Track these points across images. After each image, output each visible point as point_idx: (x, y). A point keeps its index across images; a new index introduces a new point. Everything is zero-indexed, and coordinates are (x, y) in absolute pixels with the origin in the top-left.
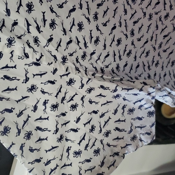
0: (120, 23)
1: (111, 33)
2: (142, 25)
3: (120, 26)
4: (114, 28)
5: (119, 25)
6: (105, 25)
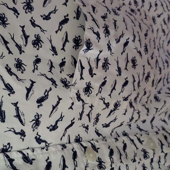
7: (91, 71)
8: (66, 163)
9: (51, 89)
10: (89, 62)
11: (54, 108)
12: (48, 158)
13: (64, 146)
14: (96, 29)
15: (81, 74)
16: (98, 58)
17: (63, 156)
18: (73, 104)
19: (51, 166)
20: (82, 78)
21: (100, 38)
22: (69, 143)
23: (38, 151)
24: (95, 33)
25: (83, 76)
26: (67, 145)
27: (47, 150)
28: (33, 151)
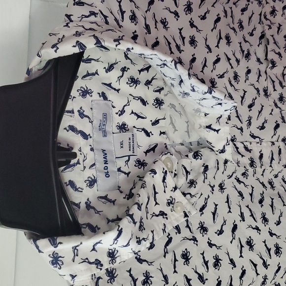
0: (225, 12)
1: (215, 28)
2: (253, 14)
3: (226, 16)
4: (218, 20)
5: (224, 14)
6: (203, 18)
7: (281, 83)
8: (274, 157)
9: (256, 98)
10: (276, 77)
11: (260, 112)
12: (261, 151)
13: (273, 143)
14: (277, 50)
15: (274, 87)
16: (283, 73)
17: (272, 151)
18: (272, 110)
19: (262, 157)
20: (275, 90)
21: (282, 57)
22: (277, 141)
23: (254, 144)
24: (276, 53)
25: (275, 88)
26: (276, 143)
27: (261, 144)
28: (251, 144)
